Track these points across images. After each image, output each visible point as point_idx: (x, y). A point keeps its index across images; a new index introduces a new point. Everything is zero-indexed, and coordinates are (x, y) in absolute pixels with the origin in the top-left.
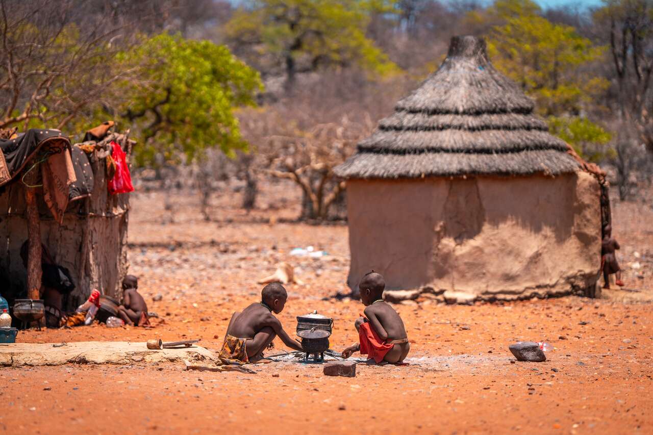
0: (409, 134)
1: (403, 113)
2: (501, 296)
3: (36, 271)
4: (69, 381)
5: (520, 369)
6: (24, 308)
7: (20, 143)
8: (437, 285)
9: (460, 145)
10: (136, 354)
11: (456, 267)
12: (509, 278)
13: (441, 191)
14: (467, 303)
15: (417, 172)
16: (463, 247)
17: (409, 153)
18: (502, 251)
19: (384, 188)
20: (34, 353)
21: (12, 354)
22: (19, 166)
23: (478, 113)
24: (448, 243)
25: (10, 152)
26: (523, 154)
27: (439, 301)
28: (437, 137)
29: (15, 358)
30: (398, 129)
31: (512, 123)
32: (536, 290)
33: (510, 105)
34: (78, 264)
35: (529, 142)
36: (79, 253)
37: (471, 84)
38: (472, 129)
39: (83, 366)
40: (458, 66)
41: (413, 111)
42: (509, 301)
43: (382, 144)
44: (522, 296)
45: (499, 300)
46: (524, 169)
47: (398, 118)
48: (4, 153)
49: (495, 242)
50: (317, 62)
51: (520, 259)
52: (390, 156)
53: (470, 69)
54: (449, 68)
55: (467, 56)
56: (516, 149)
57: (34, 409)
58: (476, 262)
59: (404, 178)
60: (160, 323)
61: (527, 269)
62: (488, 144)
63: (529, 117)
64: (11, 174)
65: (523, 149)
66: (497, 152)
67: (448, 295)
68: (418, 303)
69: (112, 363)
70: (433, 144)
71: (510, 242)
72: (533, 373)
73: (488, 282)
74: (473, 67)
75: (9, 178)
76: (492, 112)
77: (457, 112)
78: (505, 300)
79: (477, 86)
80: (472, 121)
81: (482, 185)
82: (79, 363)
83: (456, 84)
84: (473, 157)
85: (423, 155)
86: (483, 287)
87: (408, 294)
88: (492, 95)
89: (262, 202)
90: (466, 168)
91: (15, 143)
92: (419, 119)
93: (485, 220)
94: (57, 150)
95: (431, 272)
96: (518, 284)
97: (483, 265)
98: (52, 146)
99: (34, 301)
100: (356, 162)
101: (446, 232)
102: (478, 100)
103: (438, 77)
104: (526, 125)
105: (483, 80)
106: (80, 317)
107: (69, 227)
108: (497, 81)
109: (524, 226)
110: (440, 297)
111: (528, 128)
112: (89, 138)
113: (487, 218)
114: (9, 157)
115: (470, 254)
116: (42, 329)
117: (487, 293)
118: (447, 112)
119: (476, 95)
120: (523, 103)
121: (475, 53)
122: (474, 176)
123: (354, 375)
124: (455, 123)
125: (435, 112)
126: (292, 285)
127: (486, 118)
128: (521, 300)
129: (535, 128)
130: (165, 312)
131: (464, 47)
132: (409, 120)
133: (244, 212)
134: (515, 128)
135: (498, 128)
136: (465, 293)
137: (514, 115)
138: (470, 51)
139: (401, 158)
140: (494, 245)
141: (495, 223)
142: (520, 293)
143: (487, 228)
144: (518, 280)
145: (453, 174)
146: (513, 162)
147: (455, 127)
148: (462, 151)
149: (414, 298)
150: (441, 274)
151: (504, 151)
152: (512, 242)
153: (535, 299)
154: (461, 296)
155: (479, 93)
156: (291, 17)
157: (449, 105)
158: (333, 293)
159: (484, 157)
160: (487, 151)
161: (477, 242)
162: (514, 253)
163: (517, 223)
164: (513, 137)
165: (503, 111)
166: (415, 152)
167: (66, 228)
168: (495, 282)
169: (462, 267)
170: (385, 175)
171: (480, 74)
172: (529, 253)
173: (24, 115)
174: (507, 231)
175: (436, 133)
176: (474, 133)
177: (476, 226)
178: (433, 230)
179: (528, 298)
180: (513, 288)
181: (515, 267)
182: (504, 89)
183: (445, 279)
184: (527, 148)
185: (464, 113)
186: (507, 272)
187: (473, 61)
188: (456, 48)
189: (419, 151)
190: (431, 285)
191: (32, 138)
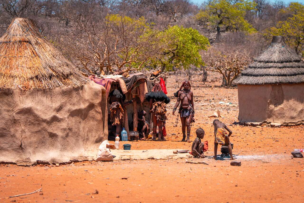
0: (259, 70)
1: (257, 62)
2: (290, 124)
3: (136, 122)
4: (149, 169)
5: (295, 161)
6: (132, 134)
7: (130, 80)
8: (268, 120)
9: (276, 73)
10: (170, 156)
11: (274, 114)
12: (292, 118)
13: (270, 88)
14: (278, 127)
15: (262, 83)
16: (277, 108)
17: (259, 76)
18: (290, 109)
19: (250, 88)
20: (137, 155)
21: (130, 156)
22: (130, 87)
23: (282, 62)
24: (272, 106)
25: (127, 83)
26: (297, 76)
27: (269, 126)
28: (268, 71)
29: (131, 157)
30: (255, 68)
31: (293, 66)
32: (302, 122)
33: (293, 59)
34: (149, 118)
35: (299, 72)
36: (150, 115)
37: (280, 52)
38: (280, 68)
39: (153, 160)
40: (275, 46)
41: (260, 62)
42: (292, 126)
43: (250, 73)
44: (297, 124)
45: (289, 125)
46: (297, 81)
47: (255, 64)
48: (125, 83)
49: (288, 106)
50: (227, 29)
51: (296, 112)
52: (252, 77)
53: (279, 47)
54: (272, 47)
55: (278, 43)
56: (295, 75)
57: (140, 185)
58: (281, 113)
59: (257, 85)
60: (176, 137)
61: (299, 115)
62: (285, 73)
63: (299, 63)
64: (128, 90)
65: (297, 75)
66: (288, 76)
67: (272, 124)
68: (262, 126)
69: (162, 159)
70: (267, 73)
71: (292, 106)
72: (299, 164)
73: (285, 119)
74: (280, 46)
75: (127, 92)
76: (287, 62)
77: (275, 62)
78: (291, 125)
79: (282, 53)
80: (280, 65)
81: (283, 87)
82: (151, 159)
83: (275, 52)
84: (280, 77)
85: (263, 77)
86: (284, 121)
87: (259, 123)
88: (287, 56)
89: (209, 79)
90: (278, 81)
91: (129, 80)
92: (262, 64)
93: (284, 99)
94: (142, 82)
95: (266, 116)
96: (295, 120)
97: (284, 114)
98: (141, 81)
99: (136, 132)
100: (241, 79)
101: (271, 103)
102: (282, 58)
103: (268, 50)
104: (298, 66)
105: (284, 51)
106: (150, 136)
107: (147, 106)
108: (288, 51)
109: (298, 101)
110: (269, 125)
111: (299, 67)
112: (153, 76)
113: (285, 98)
114: (127, 84)
115: (279, 110)
116: (138, 141)
117: (285, 123)
118: (272, 62)
119: (281, 56)
120: (297, 58)
121: (281, 42)
122: (280, 84)
123: (240, 166)
124: (274, 66)
125: (268, 62)
126: (220, 118)
127: (285, 64)
128: (297, 125)
129: (301, 67)
130: (178, 132)
131: (277, 40)
132: (259, 65)
133: (203, 83)
134: (294, 67)
135: (289, 67)
136: (278, 123)
137: (294, 63)
138: (279, 41)
139: (256, 78)
140: (287, 107)
141: (288, 100)
142: (296, 123)
143: (285, 101)
144: (296, 118)
145: (273, 83)
146: (294, 79)
147: (274, 67)
148: (276, 75)
149: (260, 125)
150: (269, 117)
151: (291, 75)
152: (293, 106)
153: (301, 125)
154: (276, 124)
155: (282, 55)
156: (219, 13)
157: (272, 59)
158: (233, 122)
159: (284, 77)
160: (285, 75)
161: (282, 106)
162: (294, 110)
163: (295, 100)
164: (294, 70)
165: (291, 61)
166: (261, 76)
167: (145, 106)
168: (288, 119)
169: (277, 114)
170: (251, 83)
171: (283, 49)
172: (299, 109)
173: (130, 61)
174: (292, 102)
175: (268, 69)
176: (281, 69)
177: (281, 101)
178: (267, 102)
179: (299, 125)
180: (294, 121)
181: (295, 114)
182: (291, 54)
183: (271, 118)
184: (299, 74)
185: (277, 62)
186: (292, 116)
187: (280, 44)
188: (275, 40)
189: (262, 75)
190: (266, 121)
191: (134, 78)
